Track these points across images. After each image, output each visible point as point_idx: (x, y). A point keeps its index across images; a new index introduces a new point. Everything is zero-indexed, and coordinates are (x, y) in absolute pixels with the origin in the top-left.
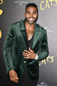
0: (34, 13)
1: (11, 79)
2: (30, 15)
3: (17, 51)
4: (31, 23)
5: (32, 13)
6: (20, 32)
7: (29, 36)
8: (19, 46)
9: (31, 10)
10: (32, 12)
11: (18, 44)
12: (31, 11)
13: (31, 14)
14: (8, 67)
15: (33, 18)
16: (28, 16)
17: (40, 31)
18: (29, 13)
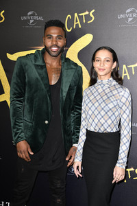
0: (59, 37)
1: (19, 154)
2: (52, 41)
3: (32, 104)
4: (54, 54)
5: (56, 38)
6: (35, 70)
7: (51, 77)
8: (35, 95)
9: (54, 32)
10: (55, 36)
11: (33, 90)
12: (54, 34)
13: (54, 39)
14: (15, 136)
15: (56, 46)
16: (49, 43)
17: (72, 68)
18: (50, 37)
